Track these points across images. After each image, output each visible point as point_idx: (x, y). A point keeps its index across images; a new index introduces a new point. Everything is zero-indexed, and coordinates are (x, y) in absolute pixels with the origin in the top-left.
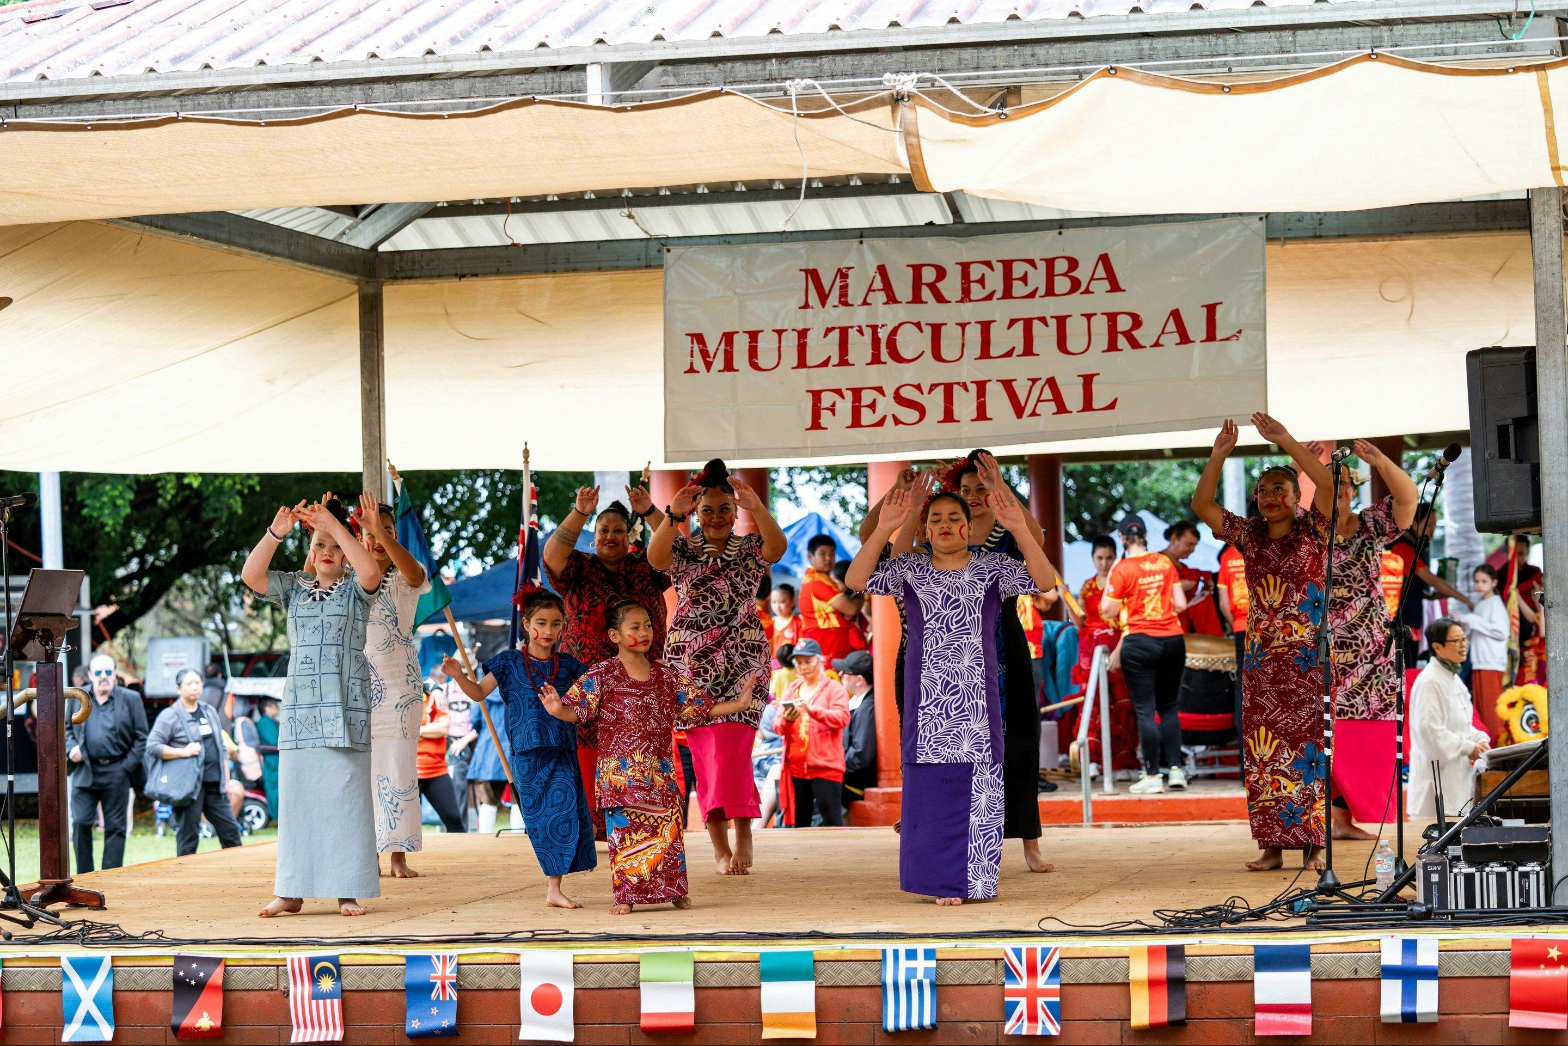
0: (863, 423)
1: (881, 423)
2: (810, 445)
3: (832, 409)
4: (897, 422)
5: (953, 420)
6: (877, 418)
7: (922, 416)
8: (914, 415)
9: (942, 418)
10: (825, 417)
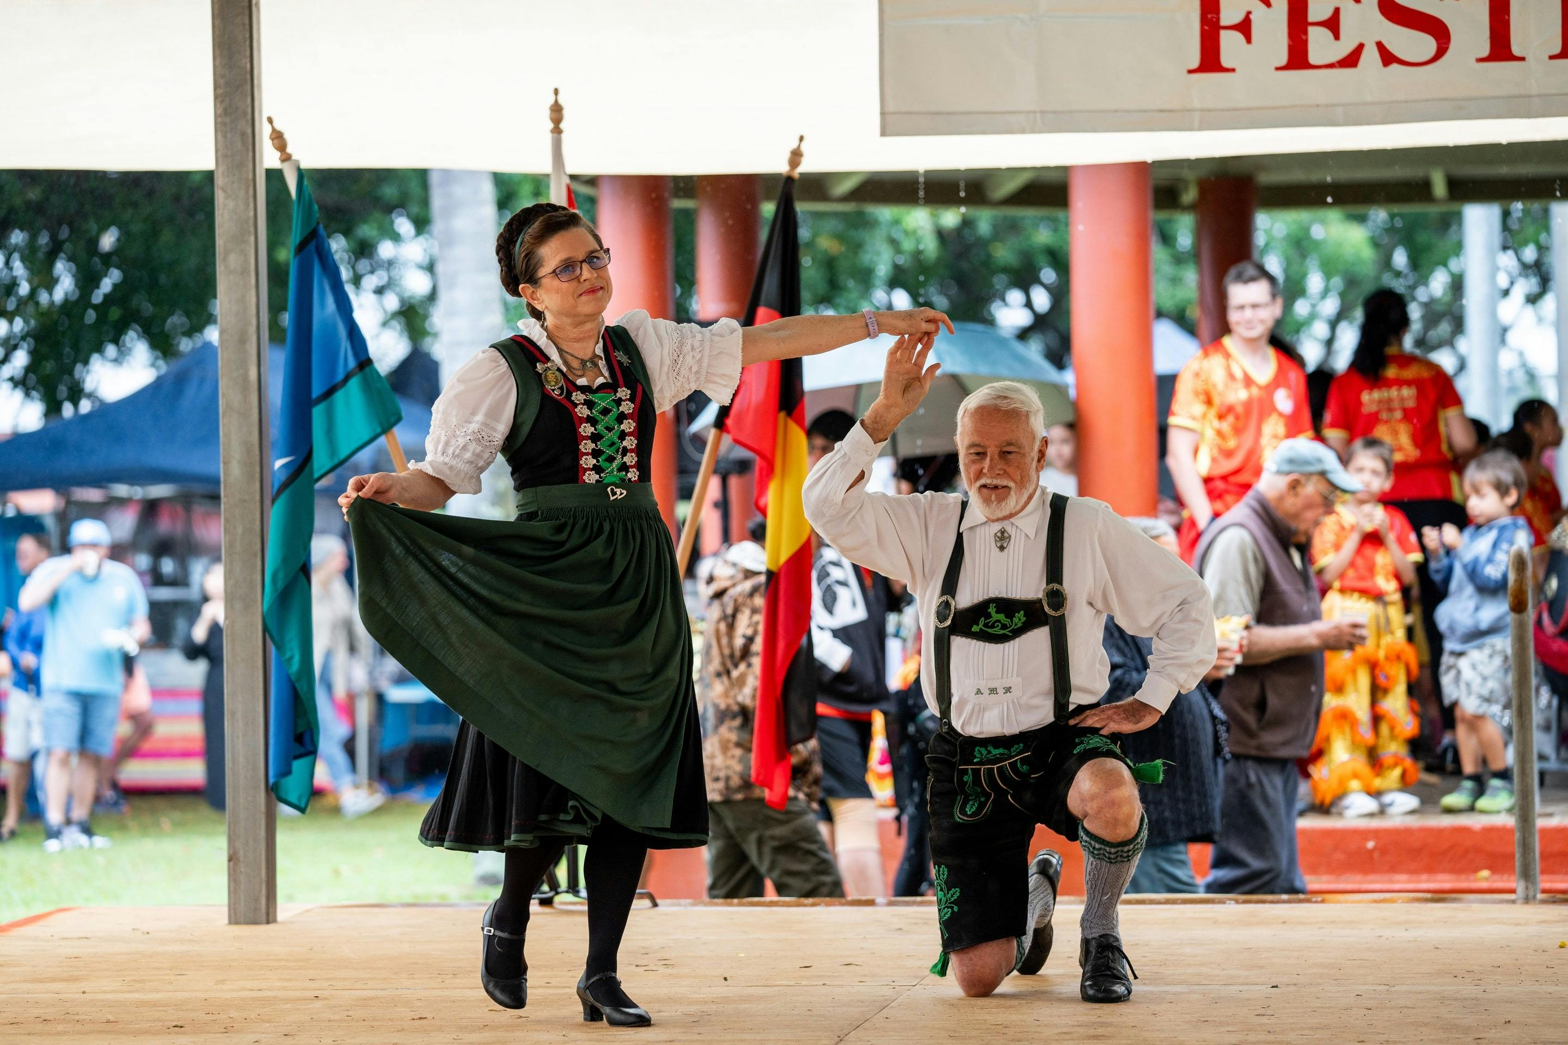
0: (1313, 59)
1: (1351, 60)
2: (1197, 105)
3: (1244, 27)
4: (1388, 58)
5: (1511, 57)
6: (1343, 48)
7: (1441, 51)
8: (1425, 44)
9: (1485, 52)
10: (1230, 42)
